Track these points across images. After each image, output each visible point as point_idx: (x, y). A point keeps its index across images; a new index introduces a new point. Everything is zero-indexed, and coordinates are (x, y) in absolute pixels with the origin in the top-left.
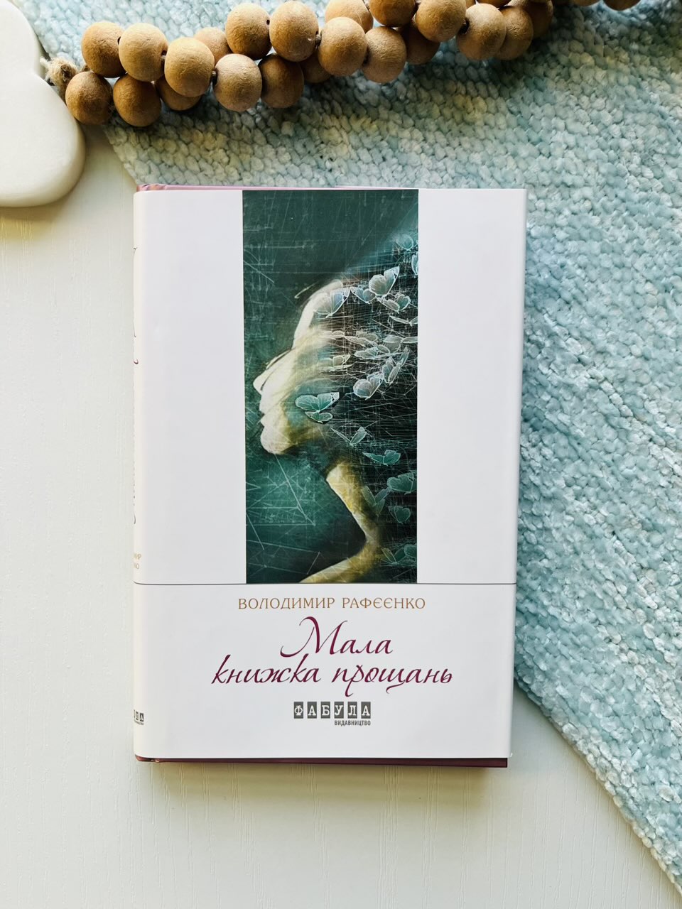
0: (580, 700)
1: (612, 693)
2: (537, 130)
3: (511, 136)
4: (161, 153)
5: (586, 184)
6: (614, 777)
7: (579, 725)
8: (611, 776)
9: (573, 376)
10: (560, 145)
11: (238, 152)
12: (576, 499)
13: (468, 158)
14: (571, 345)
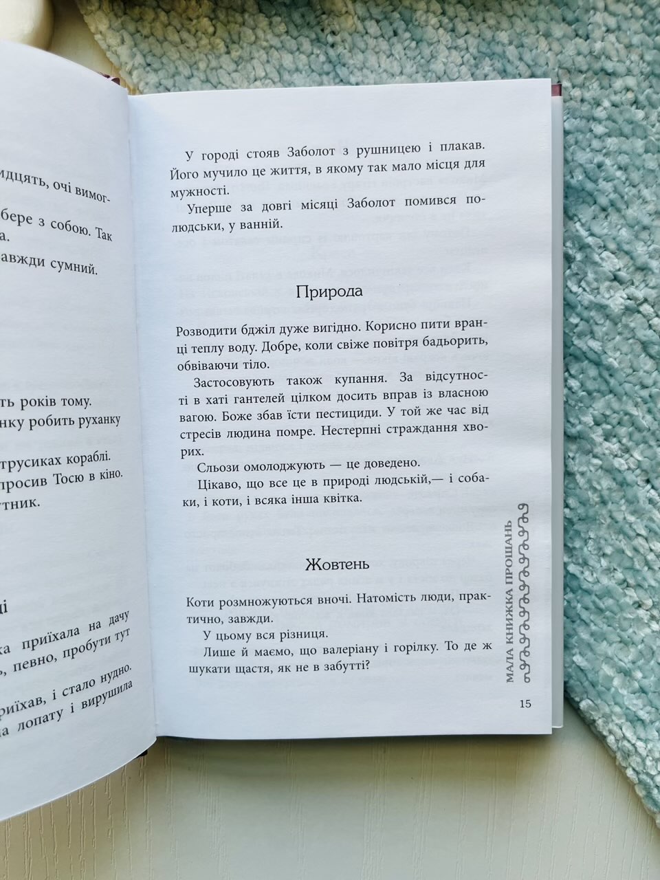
0: (601, 673)
1: (639, 667)
2: (573, 8)
3: (543, 15)
4: (137, 21)
5: (629, 72)
6: (638, 763)
7: (599, 702)
8: (635, 761)
9: (607, 296)
10: (599, 26)
11: (225, 21)
12: (606, 440)
13: (493, 37)
14: (607, 259)
